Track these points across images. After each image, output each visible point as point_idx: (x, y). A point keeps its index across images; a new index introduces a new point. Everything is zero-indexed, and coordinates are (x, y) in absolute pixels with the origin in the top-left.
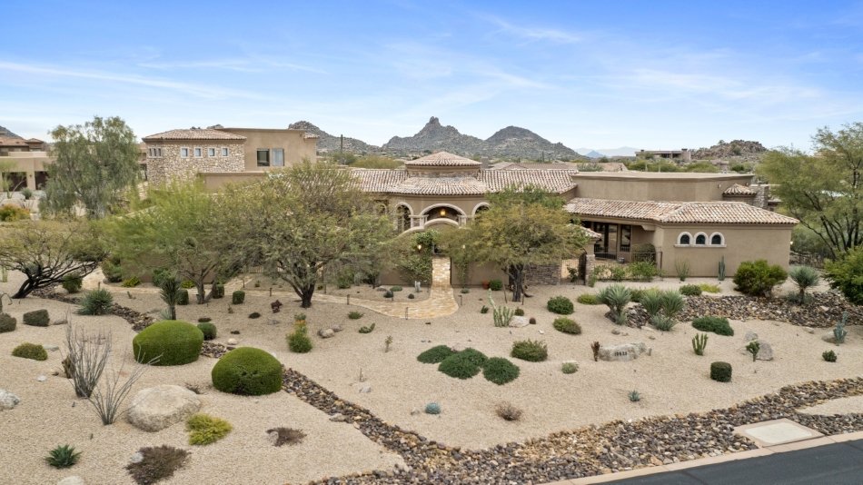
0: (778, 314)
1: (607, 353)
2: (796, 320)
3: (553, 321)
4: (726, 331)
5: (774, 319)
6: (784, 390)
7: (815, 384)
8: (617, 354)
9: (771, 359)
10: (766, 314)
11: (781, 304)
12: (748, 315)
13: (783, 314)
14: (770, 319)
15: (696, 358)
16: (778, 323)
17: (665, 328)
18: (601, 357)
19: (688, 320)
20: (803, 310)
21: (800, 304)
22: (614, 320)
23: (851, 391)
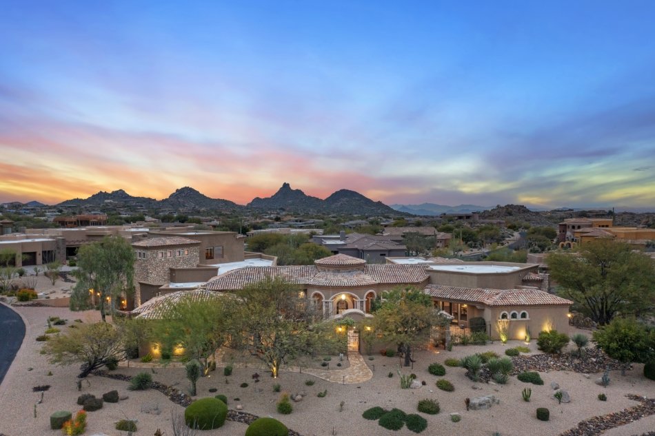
0: (566, 366)
1: (474, 404)
2: (578, 369)
3: (436, 382)
4: (538, 382)
5: (564, 369)
6: (581, 424)
7: (597, 418)
8: (480, 405)
9: (569, 402)
10: (560, 366)
11: (567, 359)
12: (549, 368)
13: (569, 365)
14: (563, 369)
15: (526, 404)
16: (567, 372)
17: (502, 382)
18: (471, 407)
19: (514, 374)
20: (581, 362)
21: (579, 358)
22: (471, 379)
23: (618, 422)
